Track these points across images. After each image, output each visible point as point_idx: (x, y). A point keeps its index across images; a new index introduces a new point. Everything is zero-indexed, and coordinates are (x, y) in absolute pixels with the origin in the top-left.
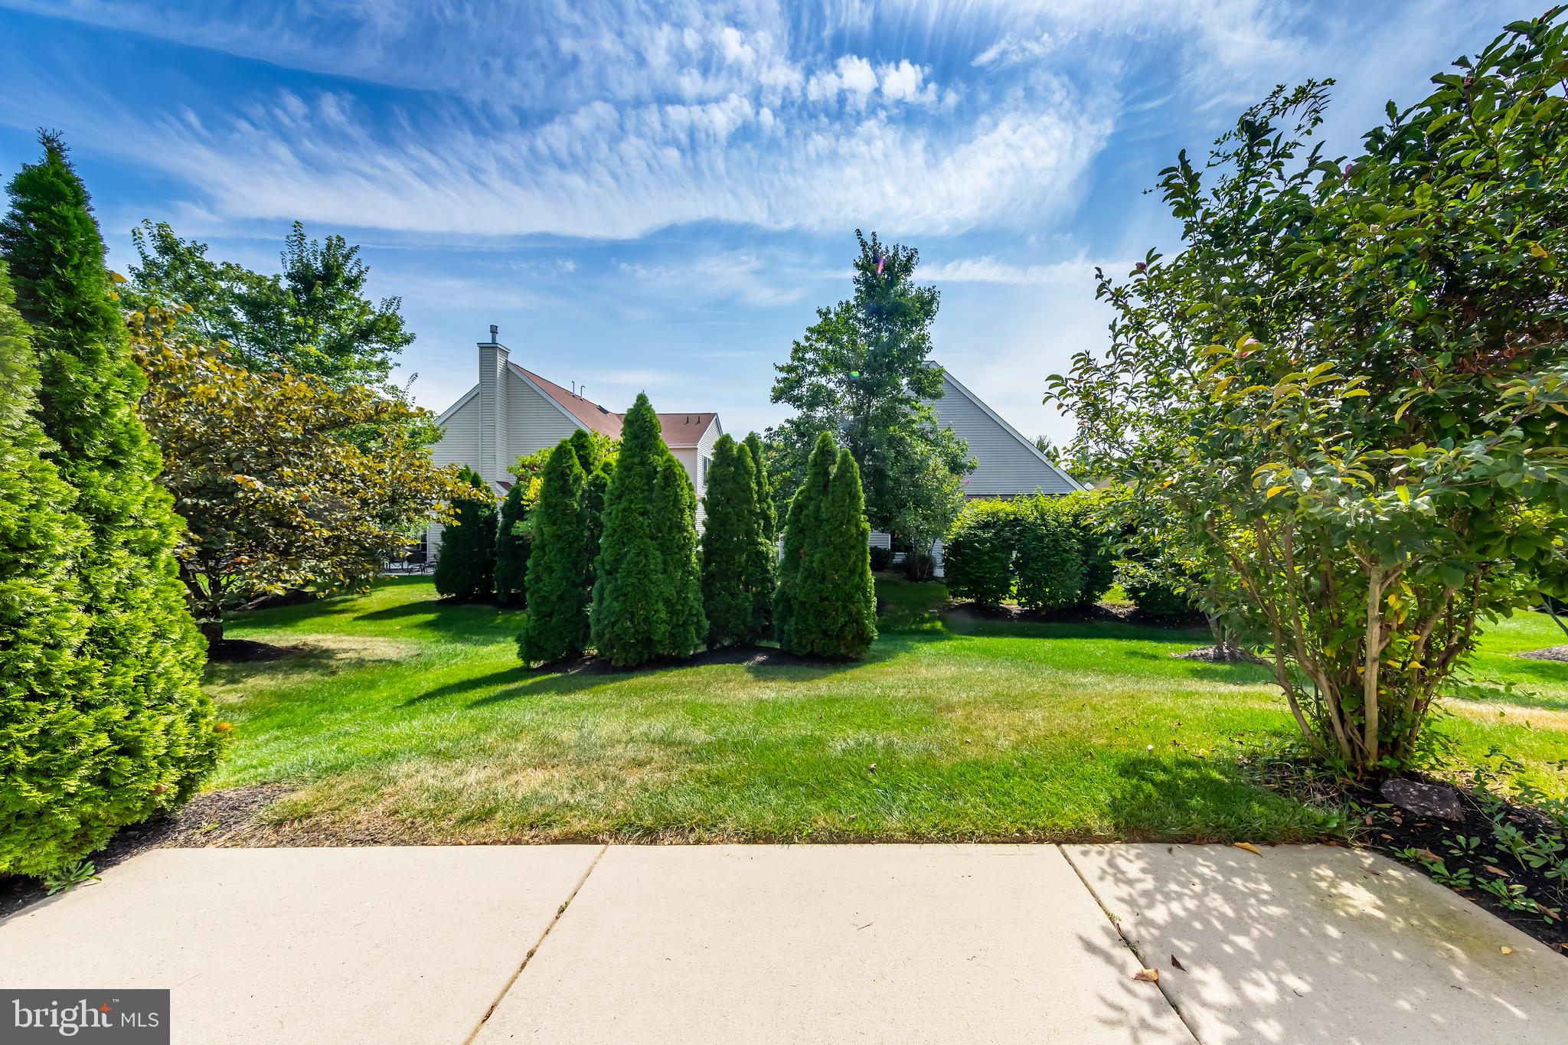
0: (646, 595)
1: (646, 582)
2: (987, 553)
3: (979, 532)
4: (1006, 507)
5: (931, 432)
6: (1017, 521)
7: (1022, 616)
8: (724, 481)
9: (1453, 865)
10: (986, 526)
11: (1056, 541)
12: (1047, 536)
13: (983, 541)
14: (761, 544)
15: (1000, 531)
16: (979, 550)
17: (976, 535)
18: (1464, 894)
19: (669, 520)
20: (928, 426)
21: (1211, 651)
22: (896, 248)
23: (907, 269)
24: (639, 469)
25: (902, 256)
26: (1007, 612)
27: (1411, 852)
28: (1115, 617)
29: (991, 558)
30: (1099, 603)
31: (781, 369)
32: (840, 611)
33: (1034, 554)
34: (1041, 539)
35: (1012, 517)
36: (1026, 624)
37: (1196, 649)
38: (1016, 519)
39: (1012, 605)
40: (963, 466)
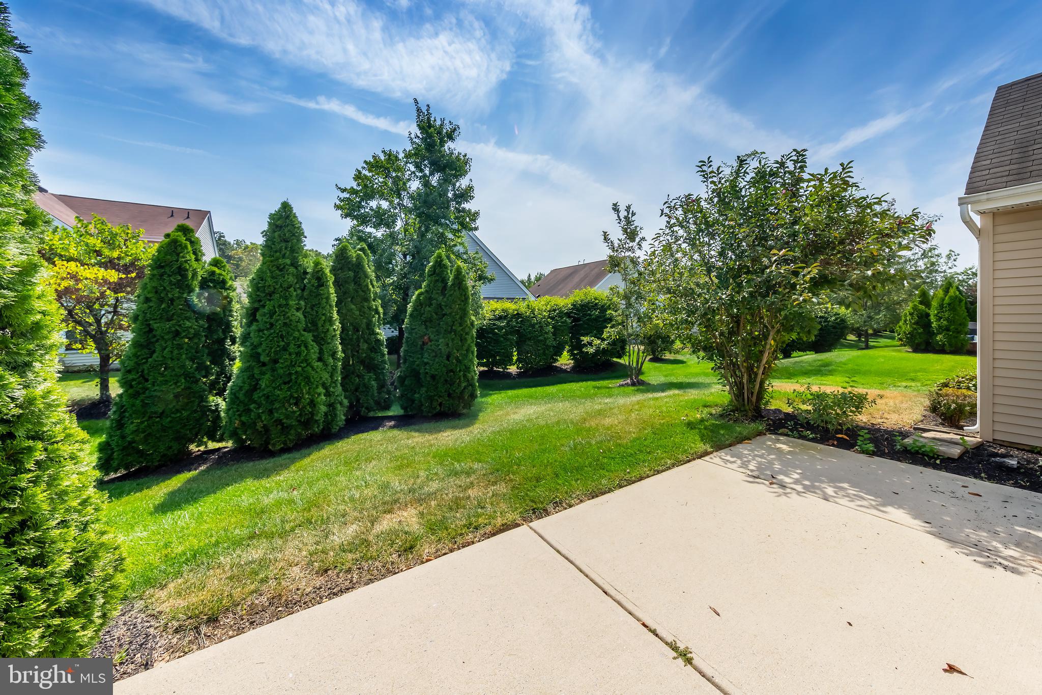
0: (308, 380)
1: (309, 369)
2: (502, 336)
3: (497, 323)
4: (511, 306)
5: (464, 253)
6: (519, 315)
7: (520, 375)
8: (346, 282)
9: (791, 430)
10: (500, 318)
11: (541, 327)
12: (537, 324)
13: (500, 328)
14: (378, 334)
15: (509, 321)
16: (498, 334)
17: (494, 324)
18: (799, 438)
19: (323, 315)
20: (462, 250)
21: (629, 381)
22: (443, 120)
23: (450, 137)
24: (292, 270)
25: (447, 128)
26: (510, 374)
27: (781, 431)
28: (565, 371)
29: (505, 339)
30: (557, 364)
31: (343, 190)
32: (462, 379)
33: (529, 336)
34: (533, 326)
35: (516, 312)
36: (523, 380)
37: (621, 382)
38: (518, 314)
39: (513, 369)
40: (486, 278)
